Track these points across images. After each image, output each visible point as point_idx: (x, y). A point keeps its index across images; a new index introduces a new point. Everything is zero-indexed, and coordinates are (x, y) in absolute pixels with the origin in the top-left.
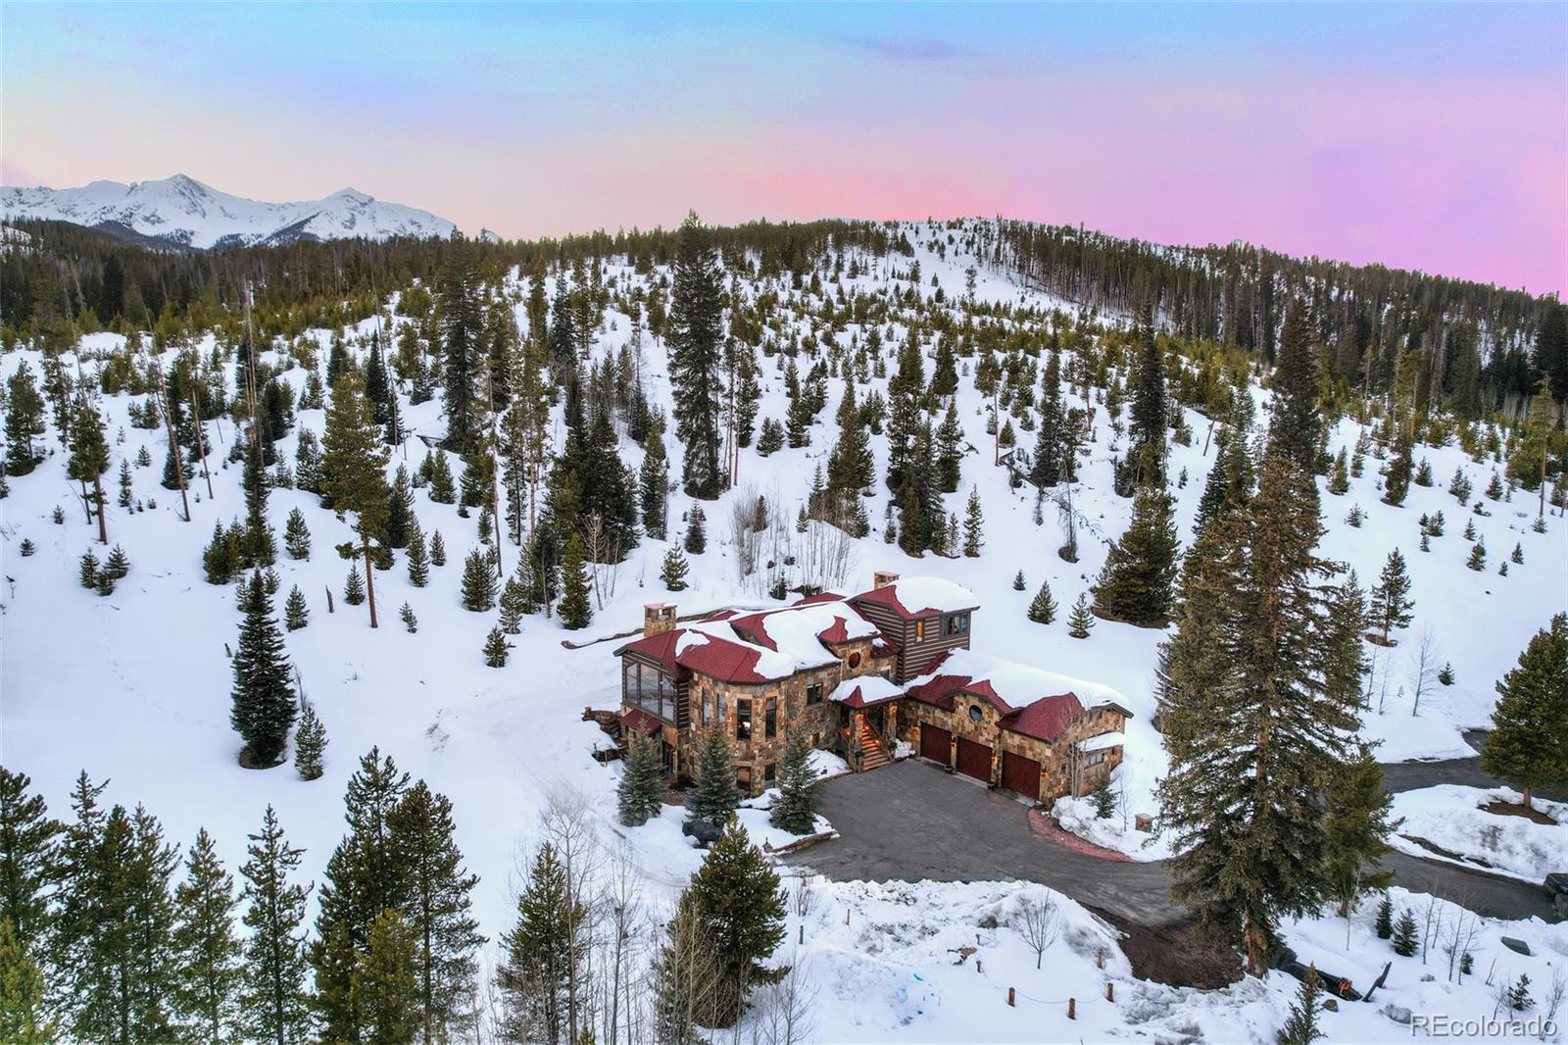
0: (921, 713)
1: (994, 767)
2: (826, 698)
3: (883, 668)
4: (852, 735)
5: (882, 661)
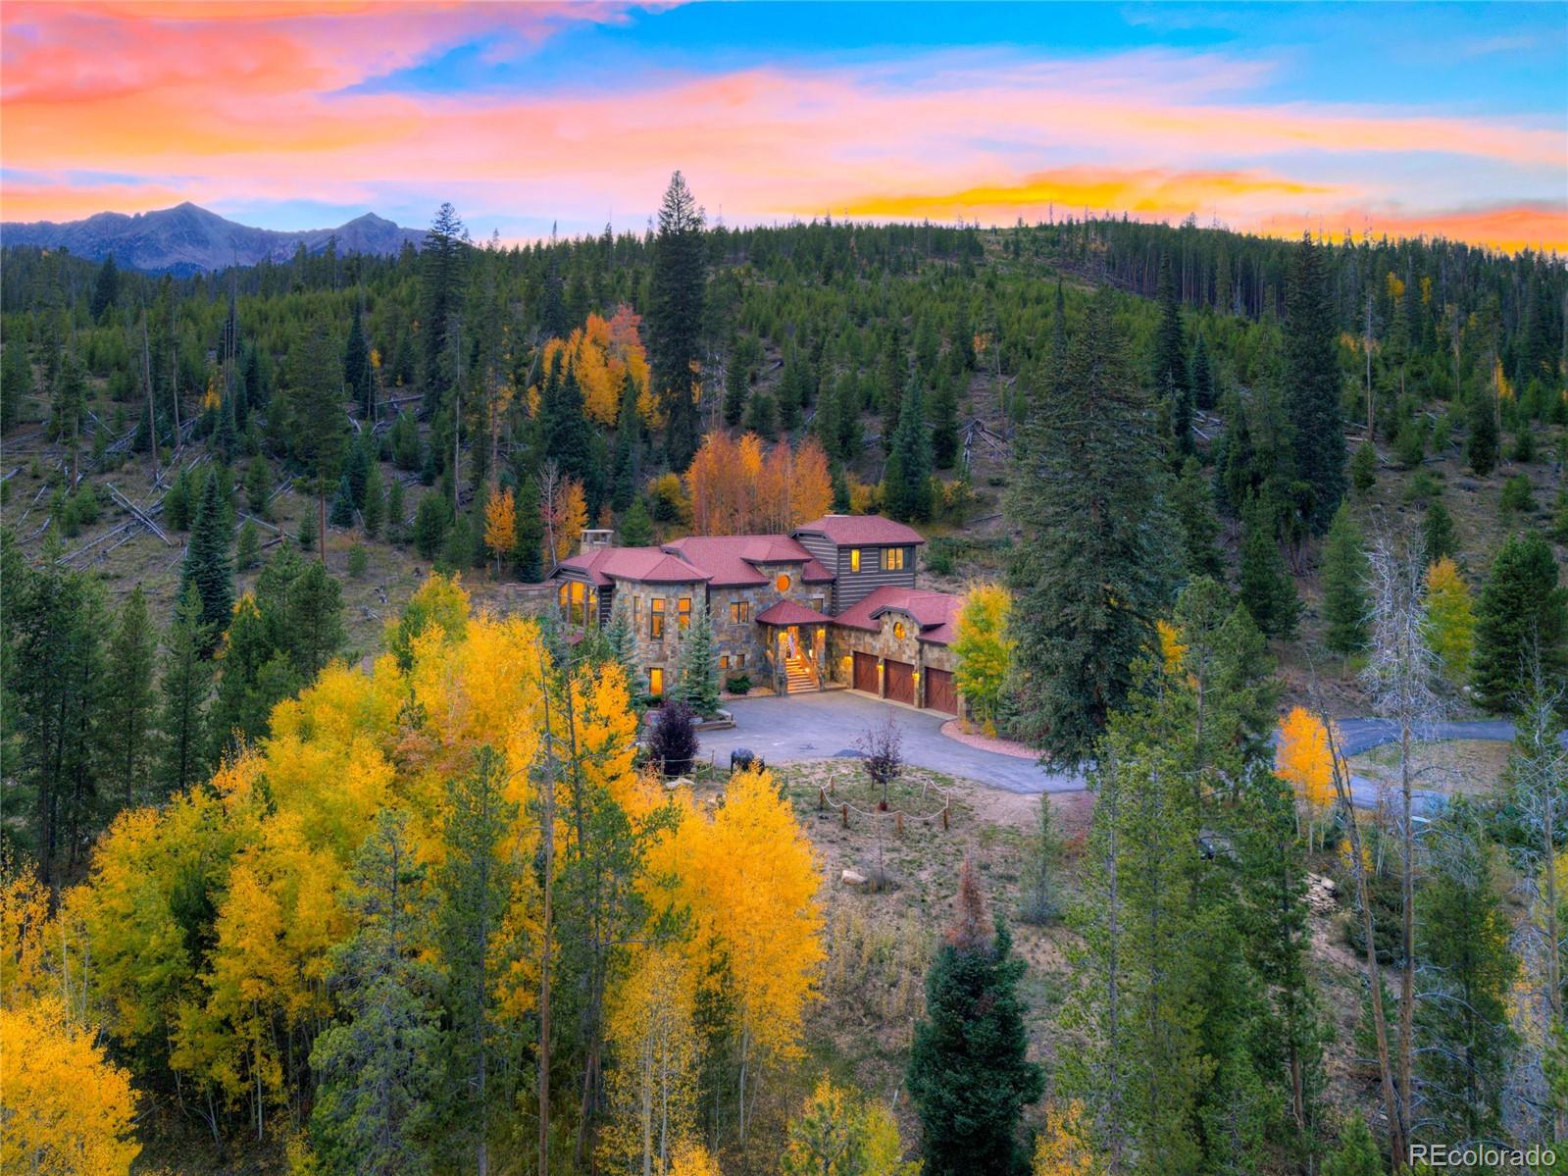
0: (853, 641)
1: (916, 686)
2: (752, 618)
3: (815, 596)
4: (776, 655)
5: (814, 588)
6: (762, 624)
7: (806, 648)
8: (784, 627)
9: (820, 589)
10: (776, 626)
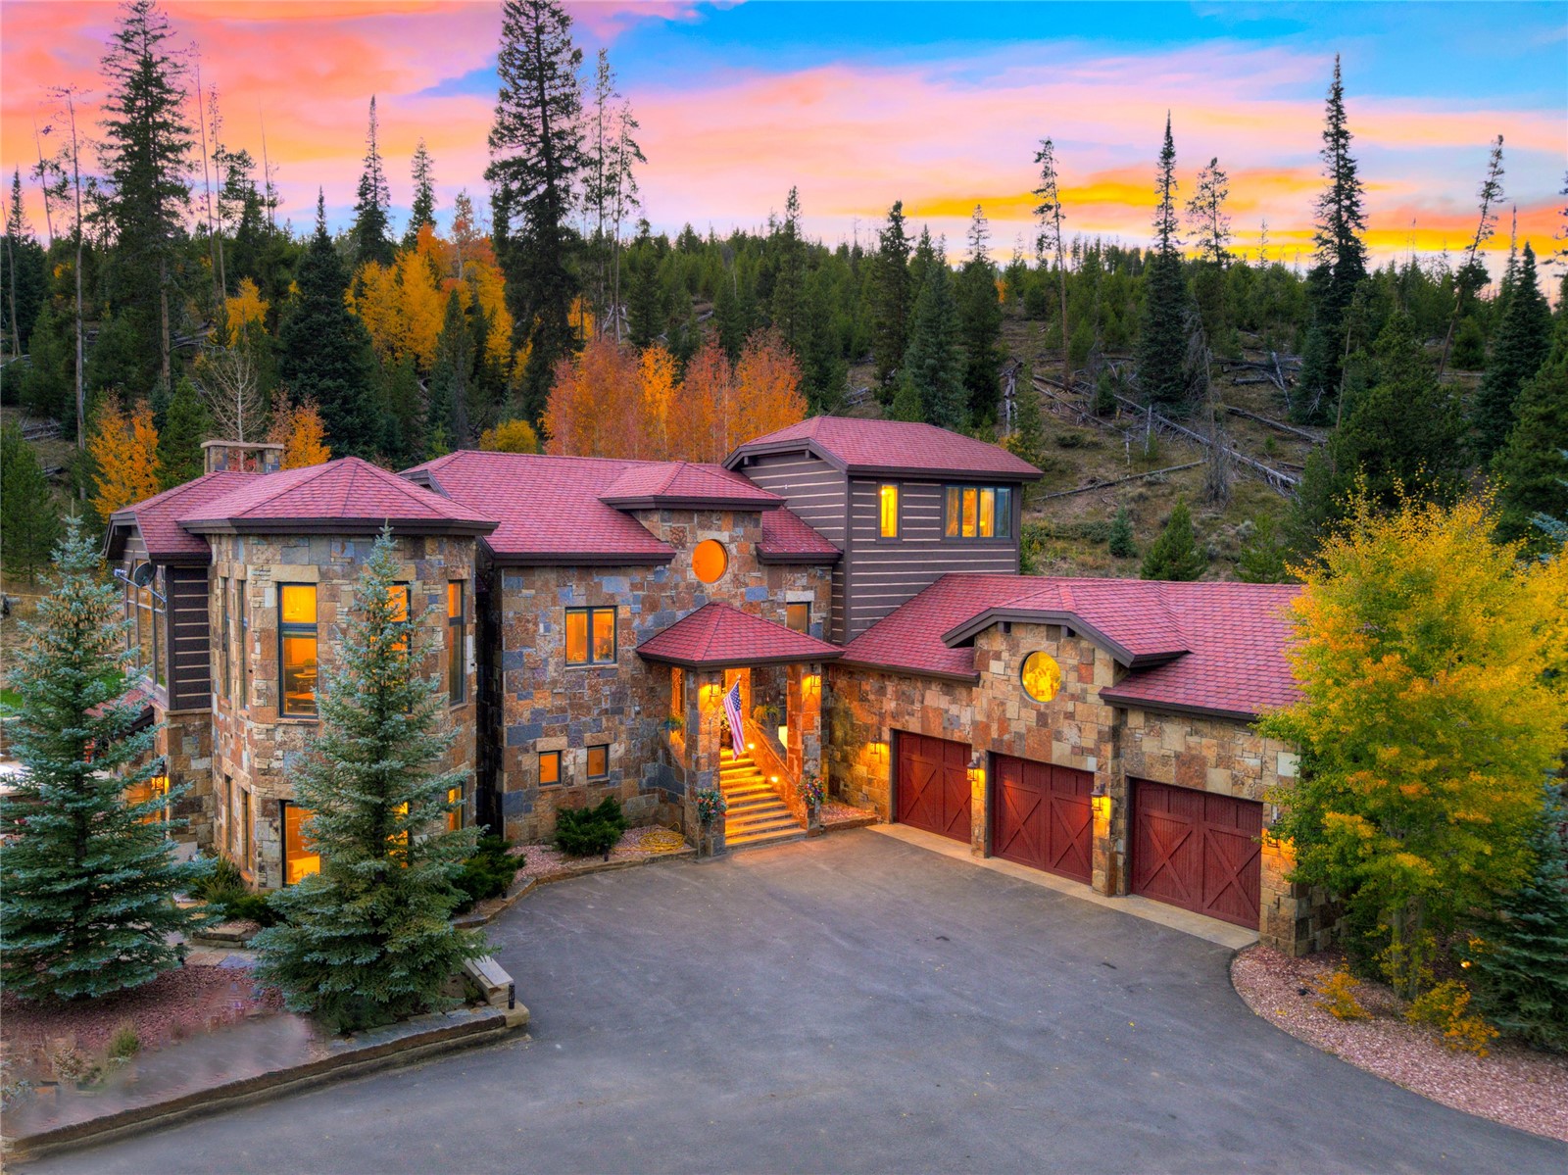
1: (1101, 829)
2: (628, 650)
3: (792, 596)
4: (692, 744)
5: (788, 576)
6: (656, 665)
7: (770, 724)
8: (713, 671)
9: (802, 579)
10: (692, 669)
